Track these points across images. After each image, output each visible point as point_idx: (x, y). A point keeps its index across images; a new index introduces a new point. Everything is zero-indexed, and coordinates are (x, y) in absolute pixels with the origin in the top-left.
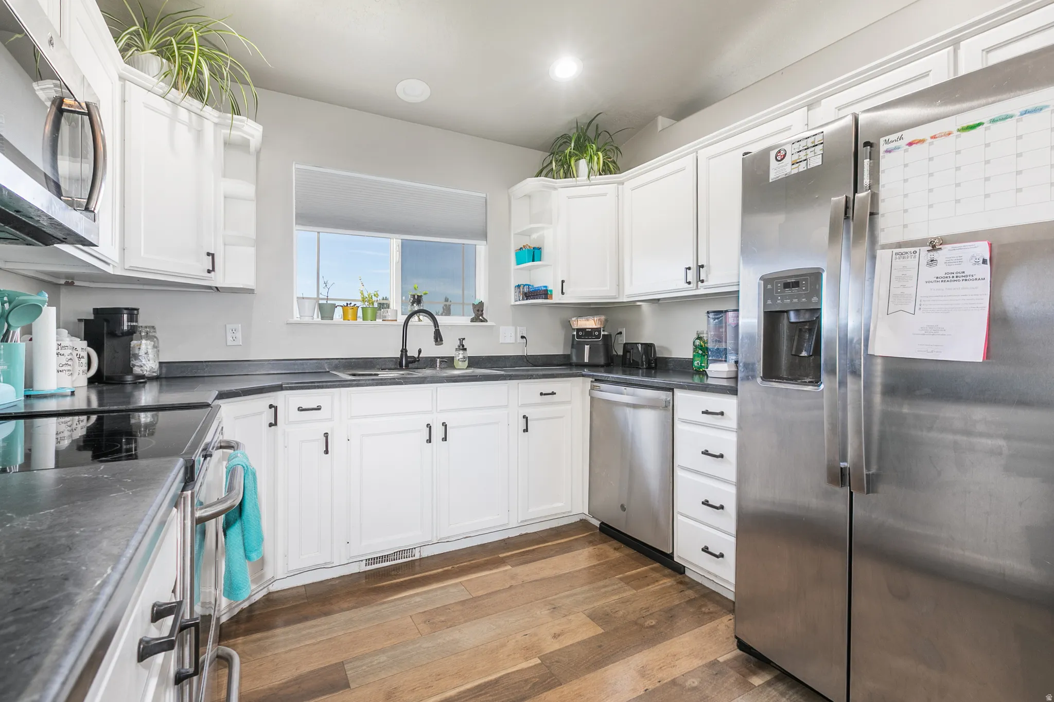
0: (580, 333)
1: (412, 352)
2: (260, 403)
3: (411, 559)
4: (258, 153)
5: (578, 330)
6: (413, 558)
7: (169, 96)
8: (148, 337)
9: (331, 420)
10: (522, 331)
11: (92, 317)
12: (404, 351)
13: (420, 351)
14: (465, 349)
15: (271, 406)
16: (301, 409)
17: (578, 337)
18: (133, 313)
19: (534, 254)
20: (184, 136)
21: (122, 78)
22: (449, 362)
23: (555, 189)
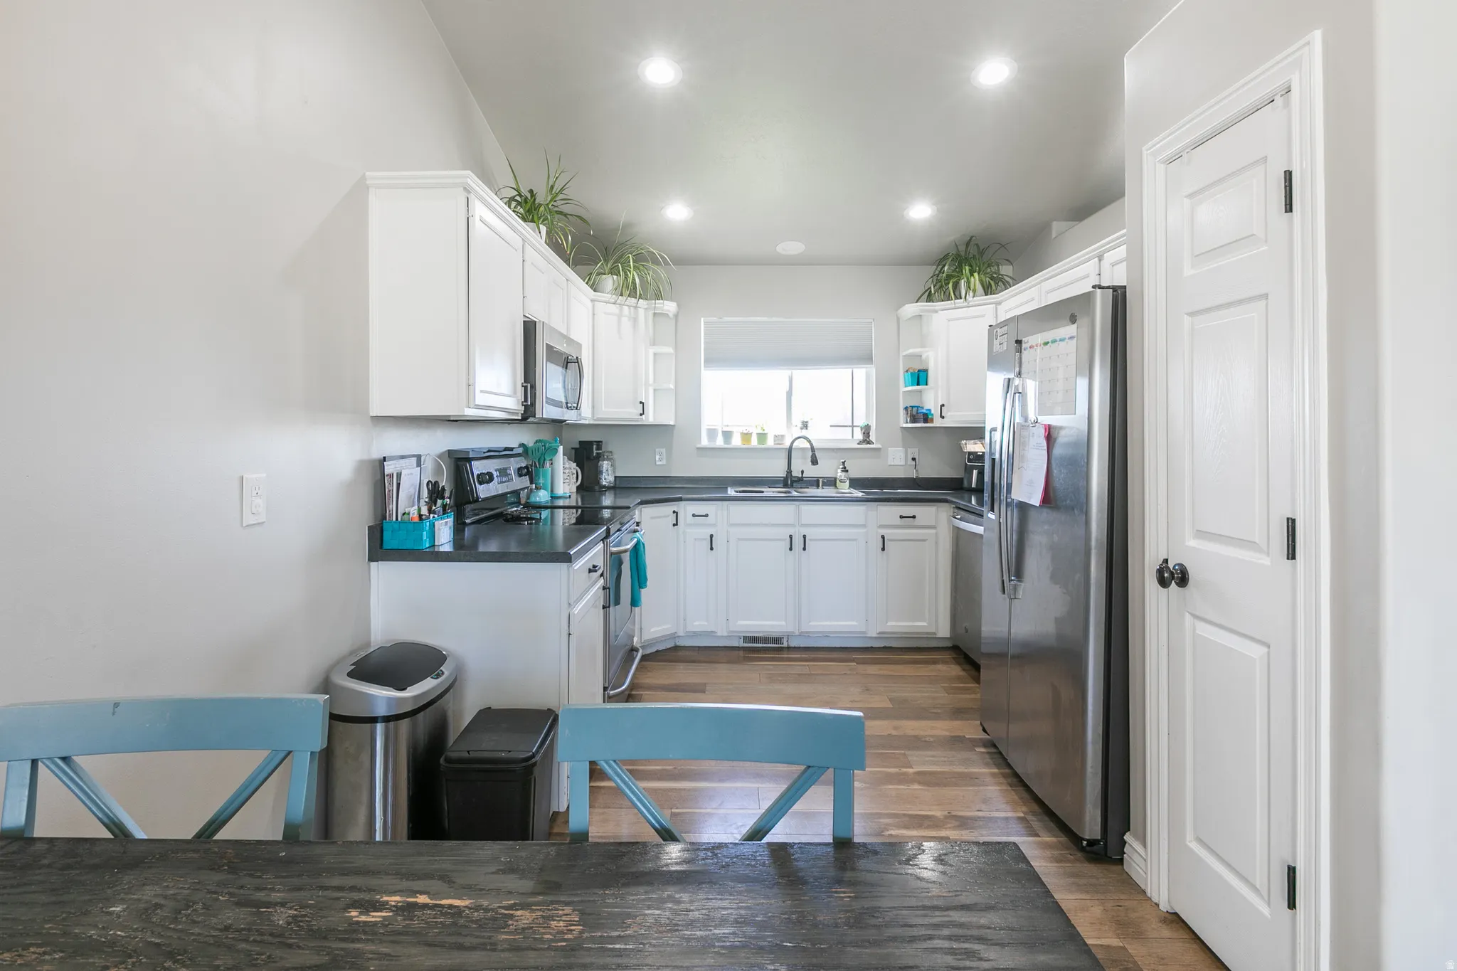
0: (971, 457)
1: (796, 473)
2: (667, 509)
3: (780, 645)
4: (676, 316)
5: (970, 453)
6: (782, 646)
7: (618, 301)
8: (608, 459)
9: (714, 525)
10: (913, 452)
11: (578, 446)
12: (789, 471)
13: (802, 472)
14: (847, 471)
15: (674, 512)
16: (694, 515)
17: (969, 460)
18: (599, 444)
19: (920, 377)
20: (626, 323)
21: (592, 301)
22: (832, 482)
23: (936, 312)
